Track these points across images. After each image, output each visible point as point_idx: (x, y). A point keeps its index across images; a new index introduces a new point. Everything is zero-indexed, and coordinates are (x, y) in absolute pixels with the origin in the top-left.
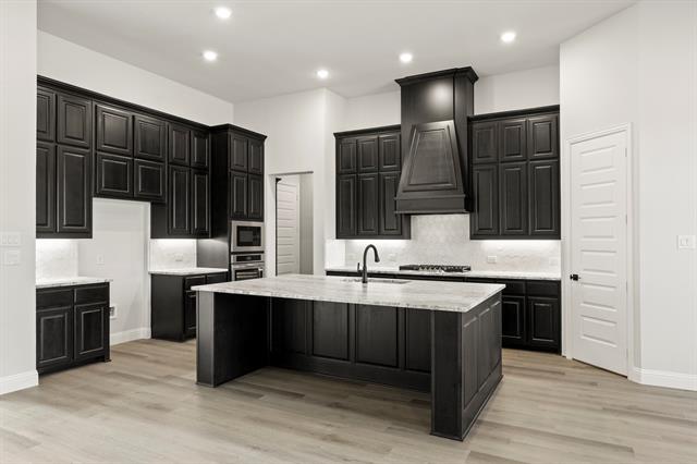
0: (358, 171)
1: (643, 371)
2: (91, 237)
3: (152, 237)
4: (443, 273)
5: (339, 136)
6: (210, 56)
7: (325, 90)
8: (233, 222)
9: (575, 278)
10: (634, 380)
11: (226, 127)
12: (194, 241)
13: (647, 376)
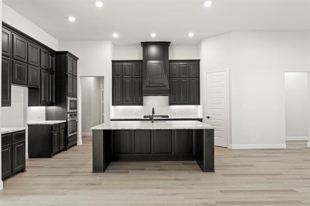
0: (123, 77)
1: (233, 145)
2: (10, 106)
3: (29, 106)
4: (161, 118)
5: (113, 62)
6: (72, 19)
7: (110, 41)
8: (68, 98)
9: (208, 117)
10: (230, 148)
11: (66, 53)
12: (44, 107)
13: (234, 146)
